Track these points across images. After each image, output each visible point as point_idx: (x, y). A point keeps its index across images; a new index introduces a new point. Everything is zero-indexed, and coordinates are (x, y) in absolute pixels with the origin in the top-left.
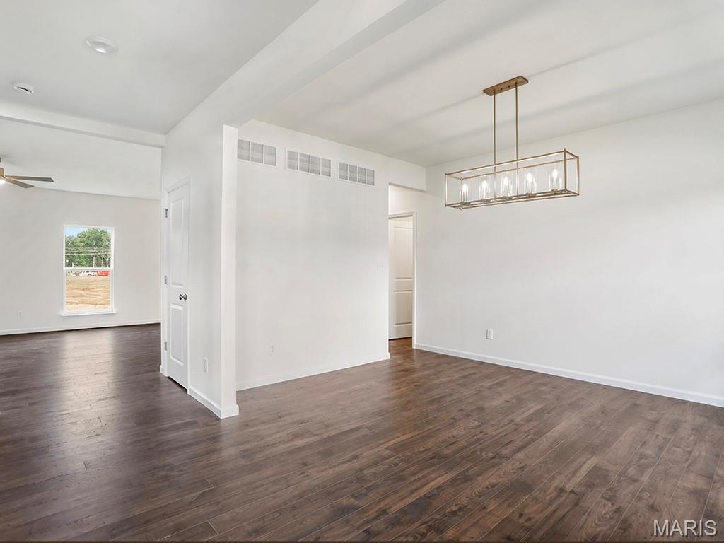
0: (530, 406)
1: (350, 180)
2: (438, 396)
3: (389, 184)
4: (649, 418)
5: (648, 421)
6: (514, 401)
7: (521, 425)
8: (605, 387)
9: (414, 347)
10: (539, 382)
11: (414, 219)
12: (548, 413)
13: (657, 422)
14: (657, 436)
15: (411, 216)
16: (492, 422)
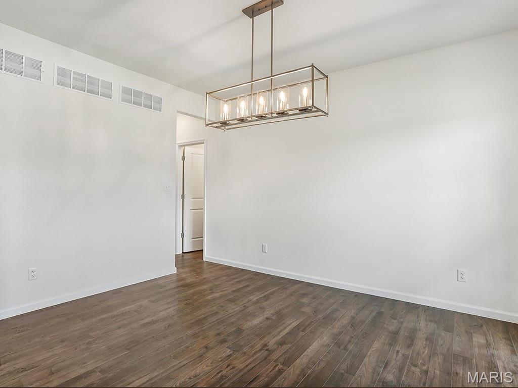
0: (289, 322)
1: (133, 104)
2: (203, 316)
3: (179, 112)
4: (390, 329)
5: (390, 332)
6: (274, 318)
7: (274, 350)
8: (357, 295)
9: (205, 259)
10: (302, 292)
11: (205, 146)
12: (302, 331)
13: (396, 333)
14: (398, 352)
15: (203, 143)
16: (245, 350)
